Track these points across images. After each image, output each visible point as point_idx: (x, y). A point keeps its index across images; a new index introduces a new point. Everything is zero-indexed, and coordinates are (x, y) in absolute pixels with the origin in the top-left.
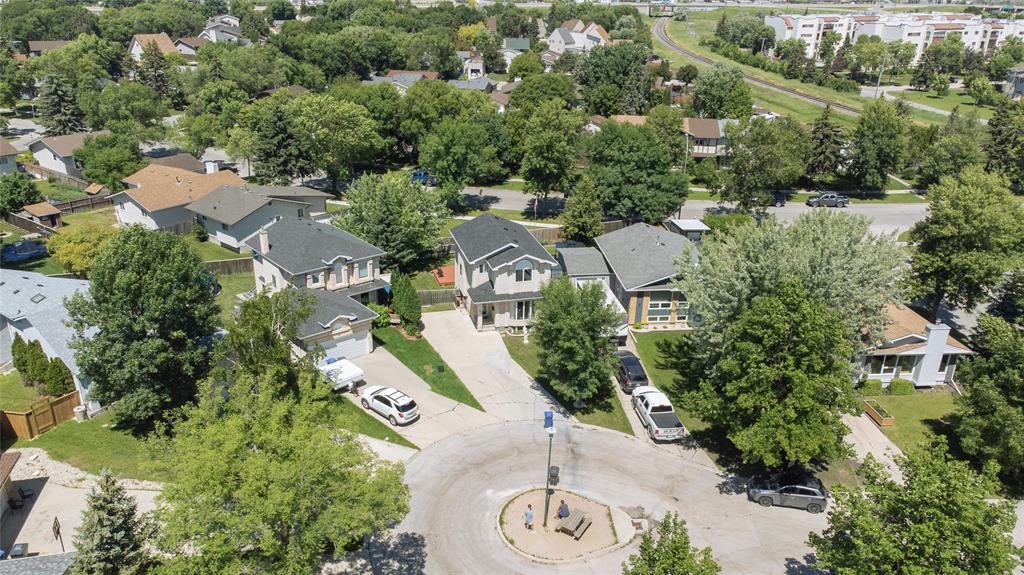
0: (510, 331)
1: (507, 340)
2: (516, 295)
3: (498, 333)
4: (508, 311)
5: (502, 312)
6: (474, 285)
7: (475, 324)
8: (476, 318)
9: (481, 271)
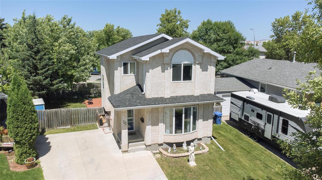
0: (166, 150)
1: (163, 162)
2: (174, 99)
3: (149, 153)
4: (164, 122)
5: (155, 123)
6: (117, 91)
7: (119, 142)
8: (120, 134)
9: (125, 72)
